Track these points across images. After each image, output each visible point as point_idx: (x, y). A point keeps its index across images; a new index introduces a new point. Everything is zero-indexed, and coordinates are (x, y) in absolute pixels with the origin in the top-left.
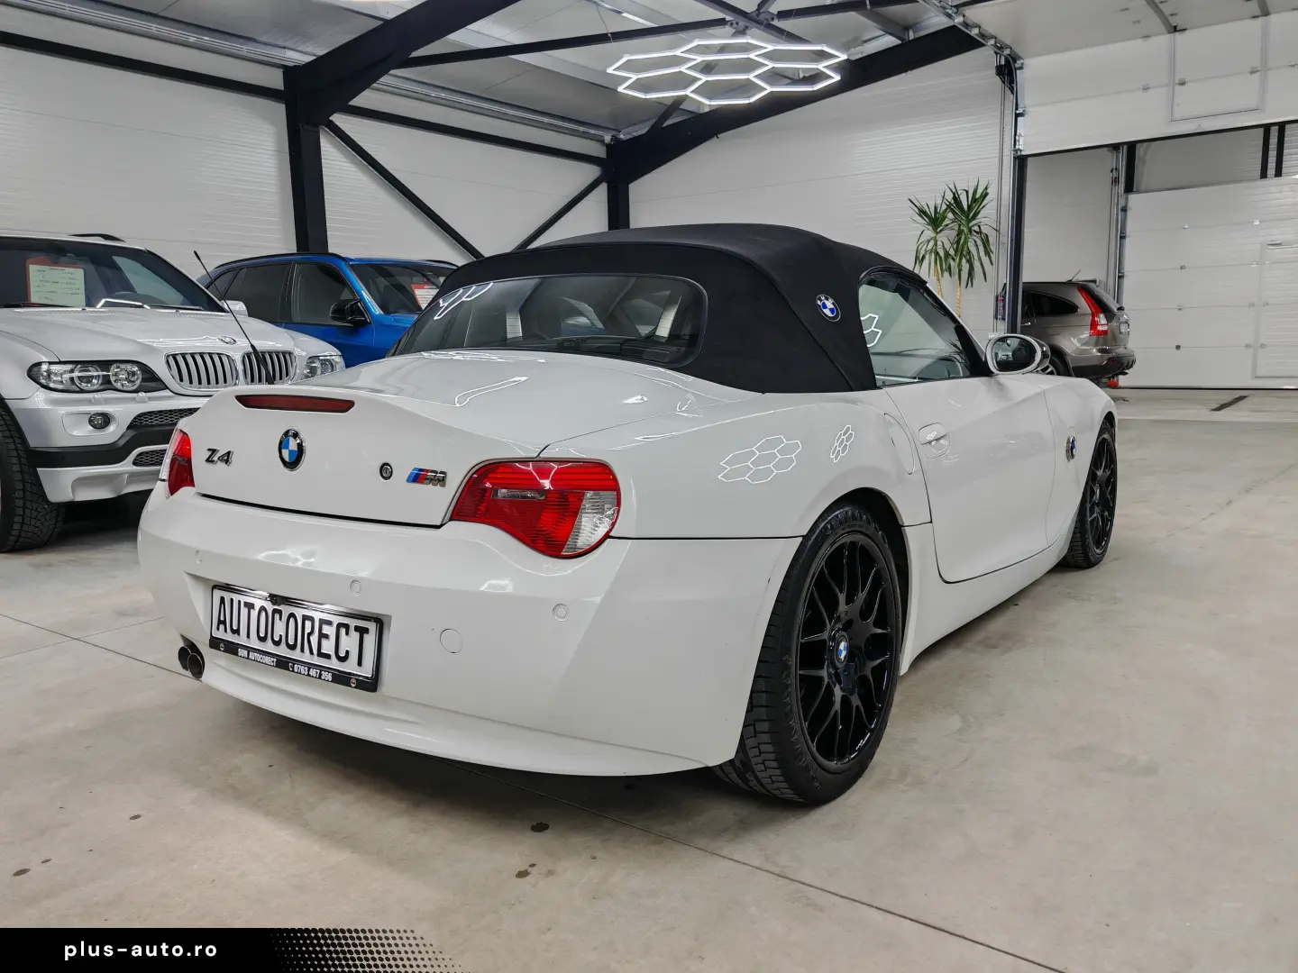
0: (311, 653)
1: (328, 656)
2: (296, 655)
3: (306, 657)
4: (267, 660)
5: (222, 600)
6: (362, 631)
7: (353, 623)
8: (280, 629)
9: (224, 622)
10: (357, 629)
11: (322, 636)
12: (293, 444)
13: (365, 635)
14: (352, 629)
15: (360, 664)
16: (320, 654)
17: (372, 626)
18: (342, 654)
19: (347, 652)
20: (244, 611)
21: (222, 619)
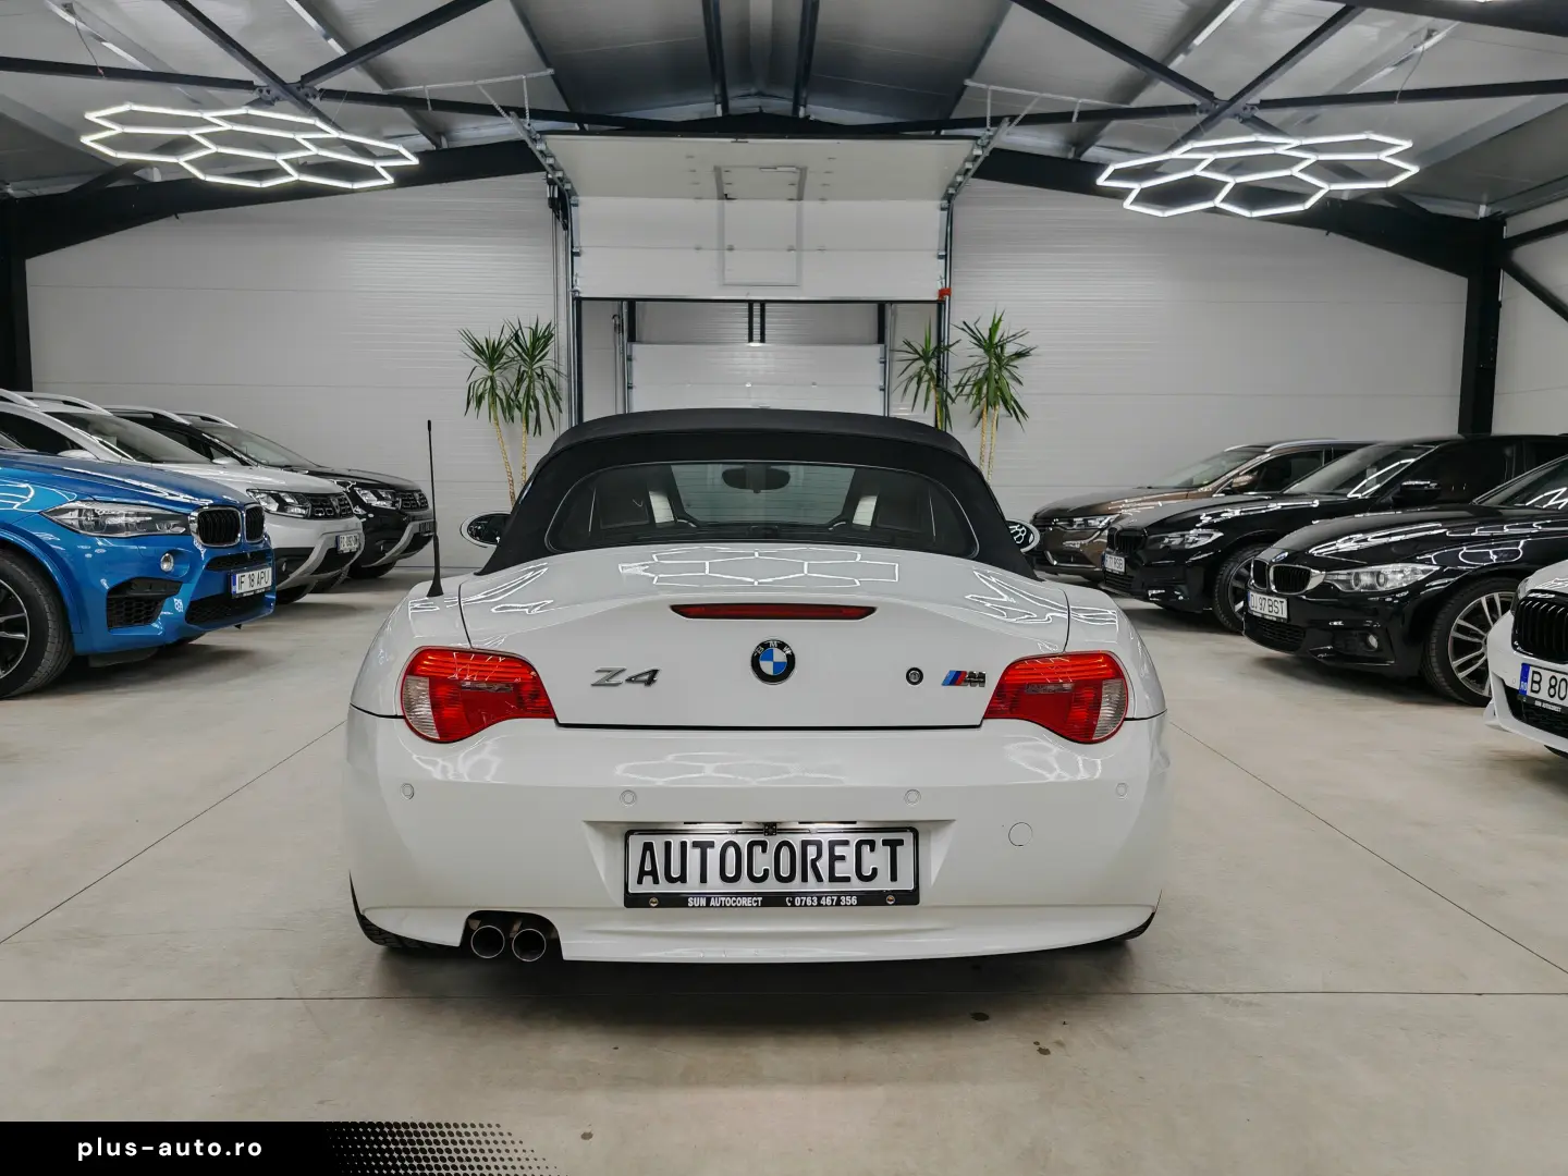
0: (819, 878)
1: (847, 879)
2: (795, 886)
3: (812, 885)
4: (745, 901)
5: (648, 847)
6: (893, 845)
7: (879, 838)
8: (763, 862)
9: (653, 873)
10: (885, 843)
11: (833, 858)
12: (780, 656)
13: (898, 848)
14: (879, 844)
15: (894, 878)
16: (833, 878)
17: (908, 838)
18: (867, 872)
19: (875, 871)
20: (694, 855)
21: (648, 867)
